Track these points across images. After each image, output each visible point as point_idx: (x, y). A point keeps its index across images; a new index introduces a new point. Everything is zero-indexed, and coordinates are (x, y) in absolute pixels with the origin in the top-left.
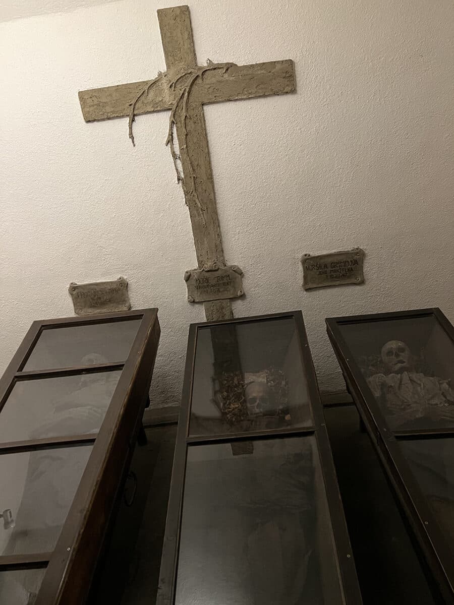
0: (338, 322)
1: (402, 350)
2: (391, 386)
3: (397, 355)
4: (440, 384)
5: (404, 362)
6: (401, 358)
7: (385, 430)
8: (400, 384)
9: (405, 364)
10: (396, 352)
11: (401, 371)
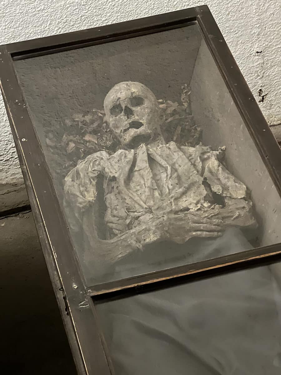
0: (13, 55)
1: (137, 101)
2: (114, 177)
3: (129, 112)
4: (203, 160)
5: (141, 125)
6: (135, 118)
7: (75, 286)
8: (131, 170)
9: (142, 128)
10: (126, 107)
11: (134, 143)
